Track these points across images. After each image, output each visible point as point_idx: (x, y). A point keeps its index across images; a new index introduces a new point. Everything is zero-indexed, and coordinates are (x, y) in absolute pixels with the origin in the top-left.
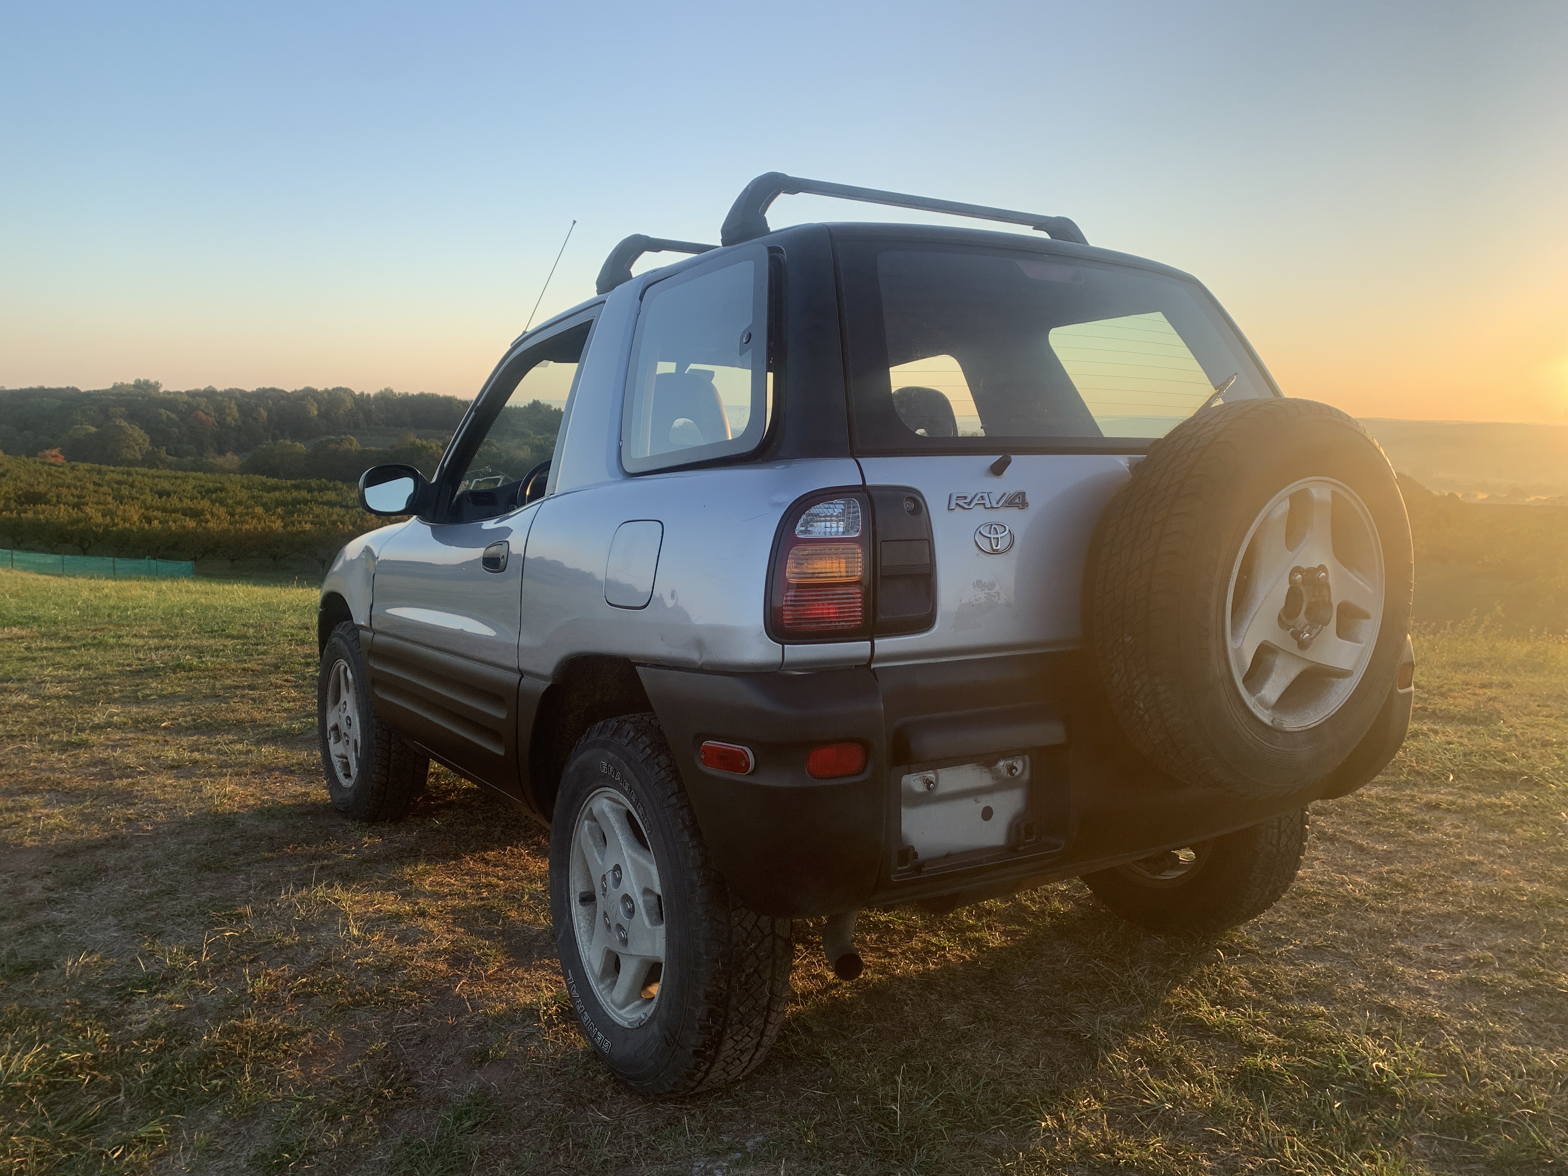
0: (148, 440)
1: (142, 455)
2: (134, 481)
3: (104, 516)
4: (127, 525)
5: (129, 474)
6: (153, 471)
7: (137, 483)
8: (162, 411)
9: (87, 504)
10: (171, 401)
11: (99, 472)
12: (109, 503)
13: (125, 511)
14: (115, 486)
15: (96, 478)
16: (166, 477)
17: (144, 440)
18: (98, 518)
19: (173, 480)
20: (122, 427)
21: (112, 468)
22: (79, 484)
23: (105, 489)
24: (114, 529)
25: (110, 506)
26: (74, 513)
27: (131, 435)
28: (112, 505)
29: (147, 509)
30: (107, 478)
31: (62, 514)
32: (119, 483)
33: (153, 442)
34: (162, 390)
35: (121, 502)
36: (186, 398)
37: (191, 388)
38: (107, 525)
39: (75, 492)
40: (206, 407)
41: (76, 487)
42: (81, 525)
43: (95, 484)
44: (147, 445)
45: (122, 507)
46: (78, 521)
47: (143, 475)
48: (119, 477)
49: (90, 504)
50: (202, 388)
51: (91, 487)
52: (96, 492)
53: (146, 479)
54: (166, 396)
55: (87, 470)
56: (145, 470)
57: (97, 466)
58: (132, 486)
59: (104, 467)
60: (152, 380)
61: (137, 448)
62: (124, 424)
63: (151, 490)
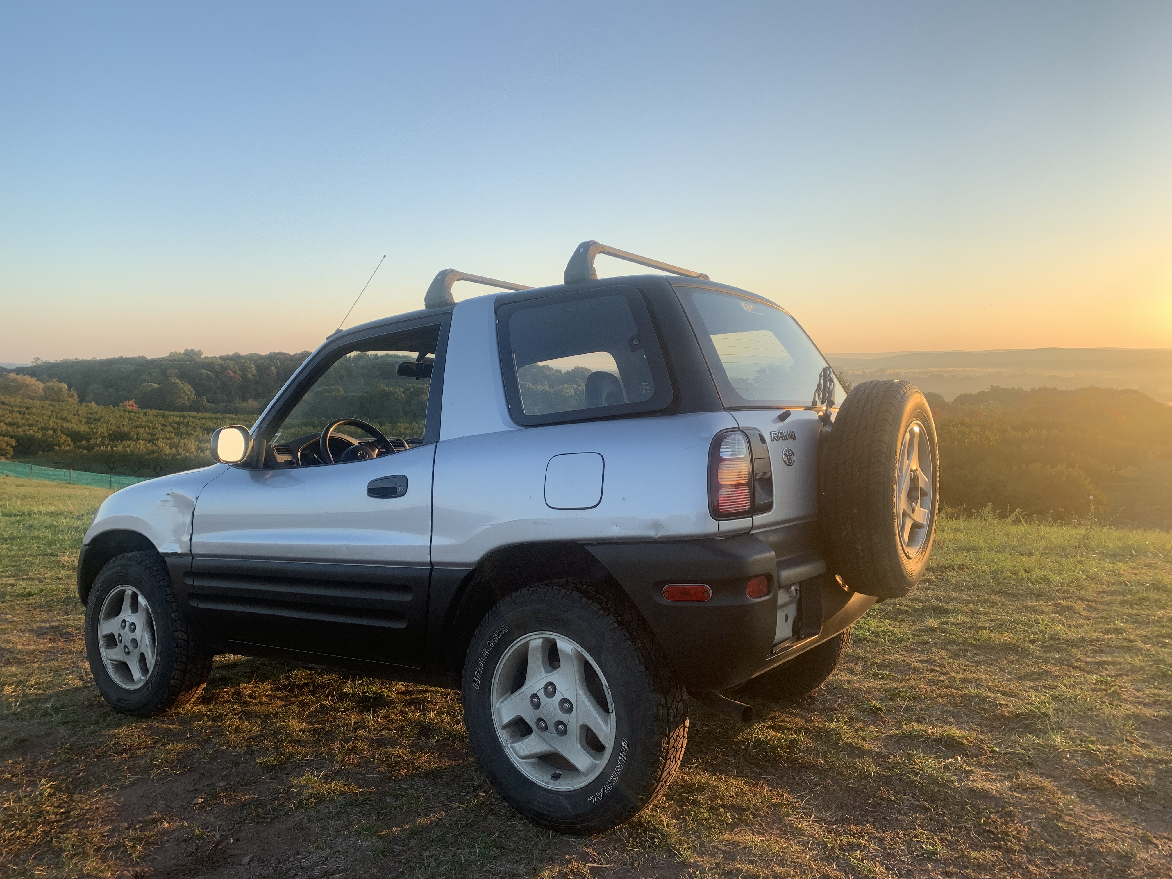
0: (194, 392)
1: (190, 403)
2: (188, 422)
3: (171, 448)
4: (188, 454)
5: (184, 417)
6: (199, 415)
7: (190, 424)
8: (204, 371)
9: (158, 440)
10: (209, 365)
11: (163, 416)
12: (173, 438)
13: (185, 444)
14: (176, 426)
15: (162, 420)
16: (210, 418)
17: (191, 392)
18: (167, 450)
19: (215, 421)
20: (176, 383)
21: (172, 413)
22: (151, 425)
23: (169, 428)
24: (179, 457)
25: (174, 440)
26: (150, 446)
27: (182, 389)
28: (176, 440)
29: (200, 442)
30: (170, 420)
31: (142, 447)
32: (178, 423)
33: (198, 394)
34: (203, 356)
35: (181, 437)
36: (220, 361)
37: (223, 354)
38: (174, 455)
39: (149, 431)
40: (234, 367)
41: (149, 427)
42: (156, 455)
43: (162, 425)
44: (193, 395)
45: (182, 441)
46: (153, 452)
47: (194, 417)
48: (177, 419)
49: (161, 440)
50: (231, 354)
51: (159, 427)
52: (163, 430)
53: (197, 421)
54: (207, 361)
55: (154, 415)
56: (194, 414)
57: (161, 412)
58: (187, 425)
59: (167, 413)
60: (196, 350)
61: (186, 398)
62: (178, 381)
63: (201, 427)
